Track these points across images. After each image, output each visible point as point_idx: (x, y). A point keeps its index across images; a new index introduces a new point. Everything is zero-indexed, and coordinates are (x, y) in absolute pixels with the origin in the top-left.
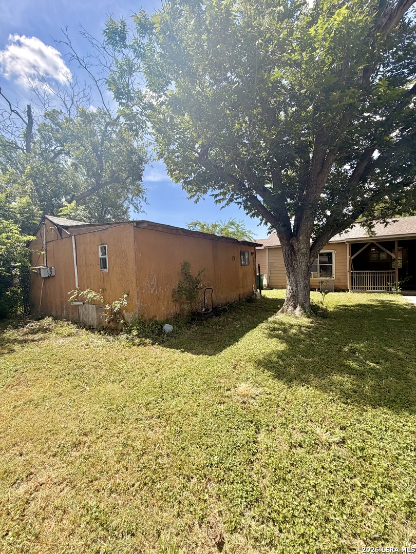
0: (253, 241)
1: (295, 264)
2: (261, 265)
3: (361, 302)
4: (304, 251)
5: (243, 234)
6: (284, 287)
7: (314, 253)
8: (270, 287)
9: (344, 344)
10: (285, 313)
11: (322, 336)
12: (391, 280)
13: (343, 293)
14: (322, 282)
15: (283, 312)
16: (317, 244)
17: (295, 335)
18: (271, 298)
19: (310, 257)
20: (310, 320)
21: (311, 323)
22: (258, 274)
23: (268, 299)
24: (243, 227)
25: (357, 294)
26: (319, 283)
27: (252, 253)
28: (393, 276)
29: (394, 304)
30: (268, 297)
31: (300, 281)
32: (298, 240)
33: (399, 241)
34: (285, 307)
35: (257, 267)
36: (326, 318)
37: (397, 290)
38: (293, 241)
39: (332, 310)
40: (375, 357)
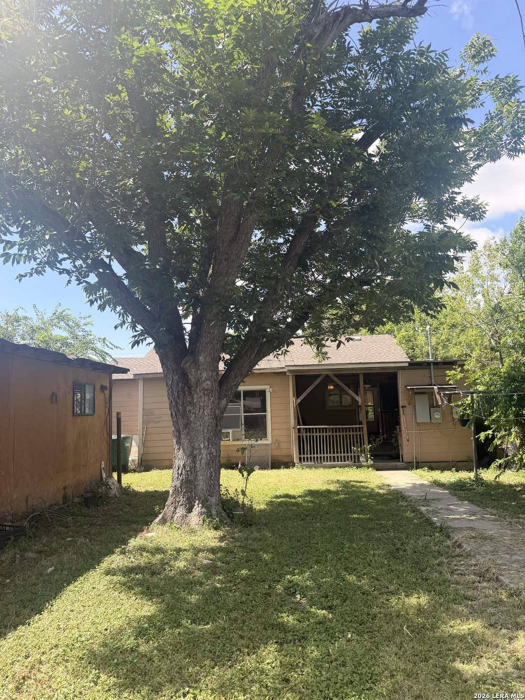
0: (109, 361)
1: (190, 411)
2: (122, 416)
3: (314, 487)
4: (208, 384)
5: (87, 344)
6: (167, 465)
7: (227, 390)
8: (145, 466)
9: (277, 578)
10: (168, 524)
11: (239, 567)
12: (357, 442)
13: (286, 471)
14: (243, 449)
15: (164, 521)
16: (233, 374)
17: (182, 573)
18: (143, 490)
19: (220, 398)
20: (220, 533)
21: (221, 539)
22: (114, 437)
23: (136, 494)
24: (87, 328)
25: (308, 470)
26: (238, 450)
27: (103, 388)
28: (360, 435)
29: (363, 487)
30: (136, 489)
31: (200, 449)
32: (196, 362)
33: (364, 374)
34: (168, 509)
35: (114, 420)
36: (251, 525)
37: (367, 461)
38: (186, 364)
39: (263, 507)
40: (327, 597)
